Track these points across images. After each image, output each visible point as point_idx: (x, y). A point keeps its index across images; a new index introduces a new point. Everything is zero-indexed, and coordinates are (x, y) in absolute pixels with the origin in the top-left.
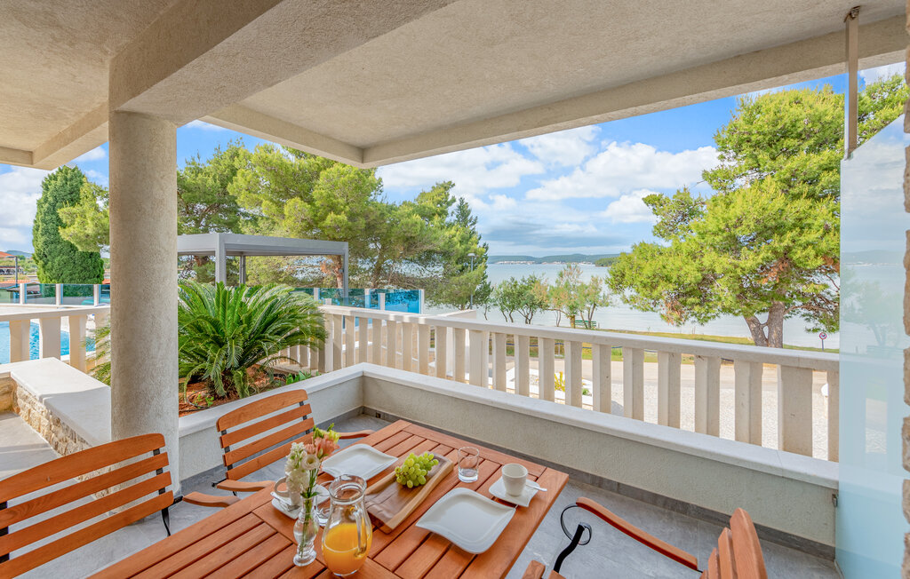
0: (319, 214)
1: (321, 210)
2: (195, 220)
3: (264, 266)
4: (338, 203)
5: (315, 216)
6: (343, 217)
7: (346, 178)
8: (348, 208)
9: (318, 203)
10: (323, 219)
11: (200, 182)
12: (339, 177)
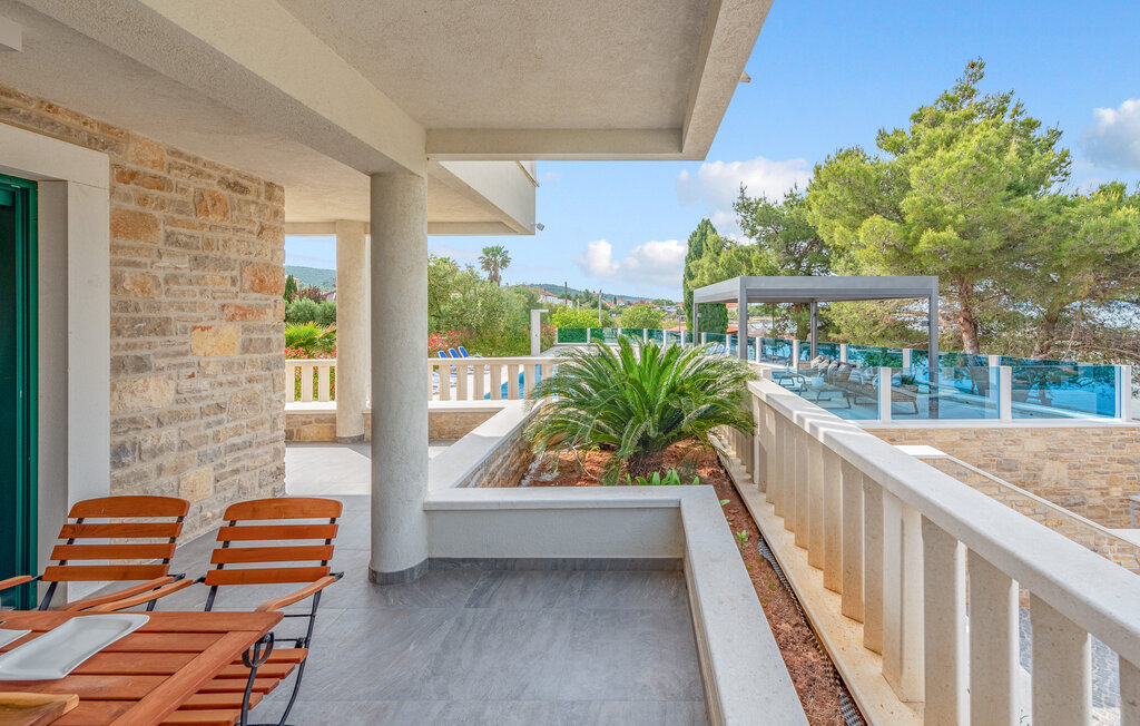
0: (911, 235)
1: (914, 228)
2: (795, 260)
3: (856, 315)
4: (945, 212)
5: (907, 238)
6: (949, 234)
7: (954, 169)
8: (961, 218)
9: (909, 219)
10: (916, 240)
11: (794, 216)
12: (943, 167)
